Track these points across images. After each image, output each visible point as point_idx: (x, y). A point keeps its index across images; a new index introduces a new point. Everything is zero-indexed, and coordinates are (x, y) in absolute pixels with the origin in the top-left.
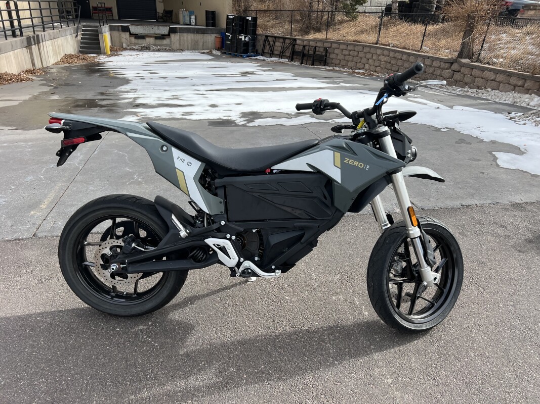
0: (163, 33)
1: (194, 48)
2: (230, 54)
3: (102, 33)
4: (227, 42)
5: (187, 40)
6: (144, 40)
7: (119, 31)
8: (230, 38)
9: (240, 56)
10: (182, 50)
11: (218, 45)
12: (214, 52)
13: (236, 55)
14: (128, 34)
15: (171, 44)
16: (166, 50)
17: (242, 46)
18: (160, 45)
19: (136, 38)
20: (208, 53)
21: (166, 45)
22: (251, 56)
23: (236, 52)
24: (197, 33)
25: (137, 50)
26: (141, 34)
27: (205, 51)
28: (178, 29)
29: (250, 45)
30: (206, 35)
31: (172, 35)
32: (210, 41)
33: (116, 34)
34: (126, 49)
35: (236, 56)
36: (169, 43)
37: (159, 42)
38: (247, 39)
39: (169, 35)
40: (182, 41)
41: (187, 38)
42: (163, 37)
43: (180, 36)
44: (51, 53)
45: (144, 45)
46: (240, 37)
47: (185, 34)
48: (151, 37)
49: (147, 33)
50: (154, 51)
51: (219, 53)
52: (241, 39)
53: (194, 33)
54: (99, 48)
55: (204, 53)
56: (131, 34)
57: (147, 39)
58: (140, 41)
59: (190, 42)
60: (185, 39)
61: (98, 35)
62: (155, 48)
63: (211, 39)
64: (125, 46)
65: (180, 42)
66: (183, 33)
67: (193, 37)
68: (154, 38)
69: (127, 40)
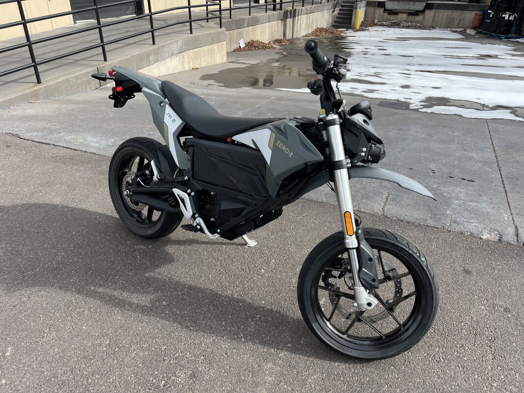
0: (418, 9)
1: (447, 25)
2: (486, 34)
3: (356, 9)
4: (487, 21)
5: (442, 17)
6: (397, 16)
7: (374, 6)
8: (491, 16)
9: (496, 37)
10: (433, 27)
11: (476, 23)
12: (468, 31)
13: (493, 36)
14: (382, 9)
15: (423, 21)
16: (416, 27)
17: (503, 25)
18: (411, 22)
19: (389, 14)
20: (460, 33)
21: (418, 22)
22: (512, 38)
23: (494, 33)
24: (455, 10)
25: (387, 26)
26: (396, 9)
27: (458, 30)
28: (435, 5)
29: (514, 26)
30: (465, 12)
31: (427, 12)
32: (468, 18)
33: (371, 9)
34: (376, 25)
35: (491, 37)
36: (422, 20)
37: (411, 18)
38: (512, 18)
39: (423, 11)
40: (436, 18)
41: (442, 15)
42: (416, 13)
43: (435, 12)
44: (303, 26)
45: (395, 21)
46: (503, 16)
47: (442, 11)
48: (404, 13)
49: (401, 8)
50: (403, 27)
51: (473, 32)
52: (505, 17)
53: (452, 9)
54: (350, 23)
55: (456, 32)
56: (385, 10)
57: (400, 15)
58: (392, 17)
59: (445, 19)
60: (441, 15)
61: (352, 11)
62: (406, 24)
63: (470, 16)
64: (376, 21)
65: (433, 19)
66: (440, 9)
67: (449, 14)
68: (407, 14)
69: (379, 15)
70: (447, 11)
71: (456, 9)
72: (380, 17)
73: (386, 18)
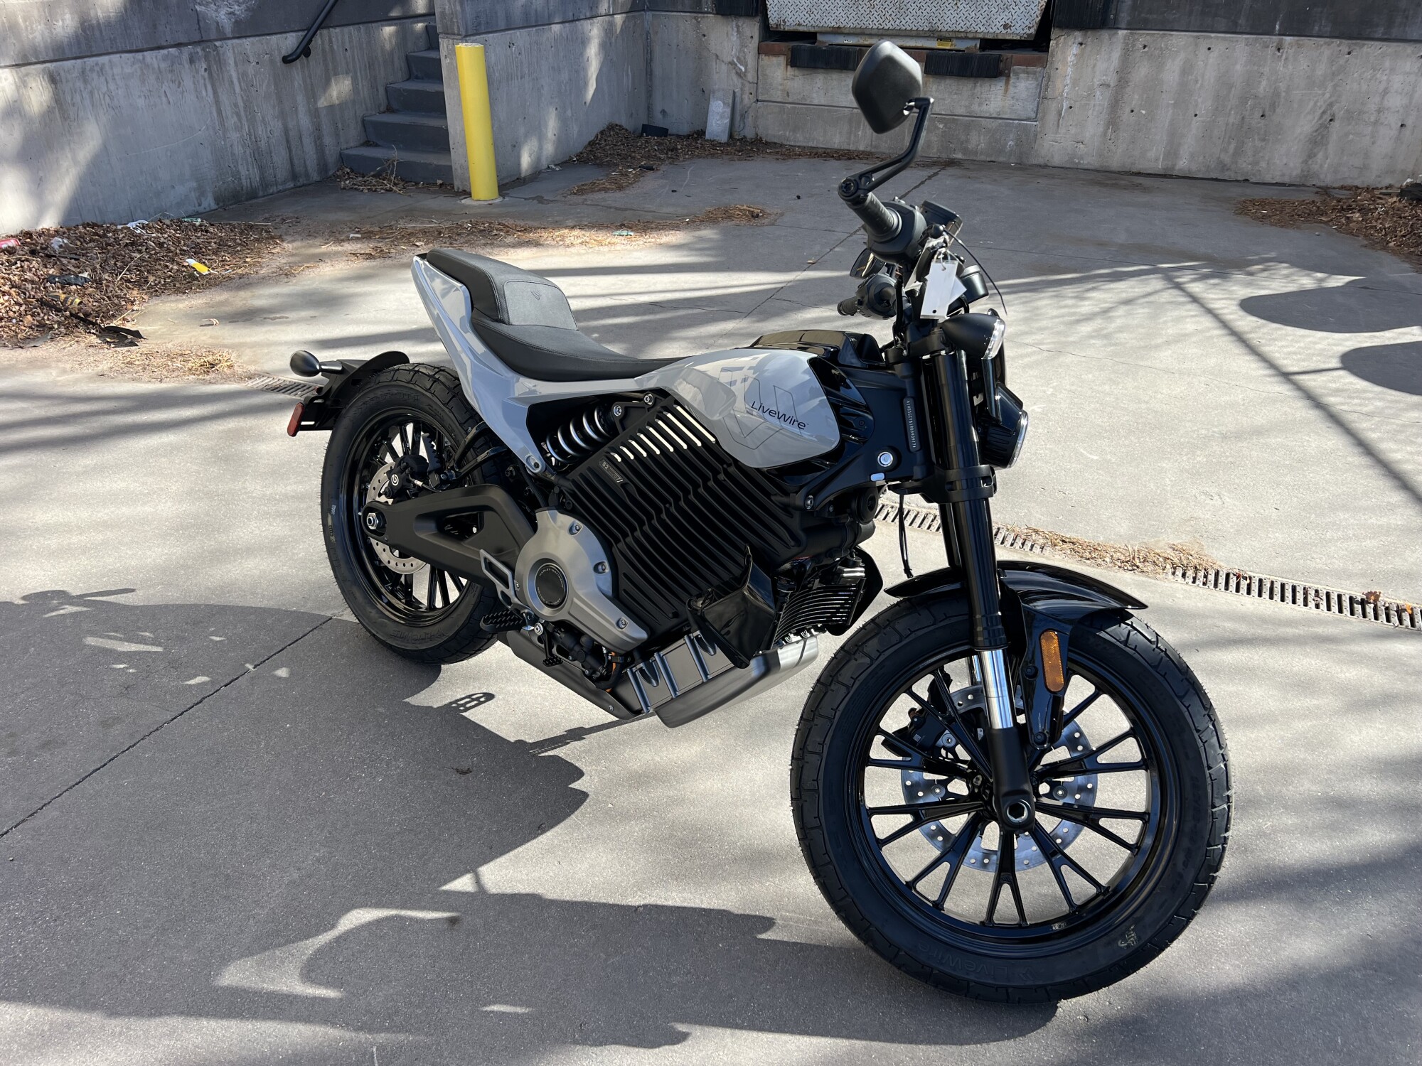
5: (1184, 92)
14: (751, 29)
15: (1038, 115)
19: (794, 61)
26: (837, 31)
31: (1066, 49)
36: (1029, 109)
39: (1039, 43)
42: (987, 59)
43: (1127, 53)
56: (774, 37)
60: (1171, 73)
65: (1115, 105)
66: (1166, 26)
67: (1239, 69)
69: (737, 73)
70: (1220, 42)
71: (1299, 26)
72: (743, 84)
73: (783, 90)
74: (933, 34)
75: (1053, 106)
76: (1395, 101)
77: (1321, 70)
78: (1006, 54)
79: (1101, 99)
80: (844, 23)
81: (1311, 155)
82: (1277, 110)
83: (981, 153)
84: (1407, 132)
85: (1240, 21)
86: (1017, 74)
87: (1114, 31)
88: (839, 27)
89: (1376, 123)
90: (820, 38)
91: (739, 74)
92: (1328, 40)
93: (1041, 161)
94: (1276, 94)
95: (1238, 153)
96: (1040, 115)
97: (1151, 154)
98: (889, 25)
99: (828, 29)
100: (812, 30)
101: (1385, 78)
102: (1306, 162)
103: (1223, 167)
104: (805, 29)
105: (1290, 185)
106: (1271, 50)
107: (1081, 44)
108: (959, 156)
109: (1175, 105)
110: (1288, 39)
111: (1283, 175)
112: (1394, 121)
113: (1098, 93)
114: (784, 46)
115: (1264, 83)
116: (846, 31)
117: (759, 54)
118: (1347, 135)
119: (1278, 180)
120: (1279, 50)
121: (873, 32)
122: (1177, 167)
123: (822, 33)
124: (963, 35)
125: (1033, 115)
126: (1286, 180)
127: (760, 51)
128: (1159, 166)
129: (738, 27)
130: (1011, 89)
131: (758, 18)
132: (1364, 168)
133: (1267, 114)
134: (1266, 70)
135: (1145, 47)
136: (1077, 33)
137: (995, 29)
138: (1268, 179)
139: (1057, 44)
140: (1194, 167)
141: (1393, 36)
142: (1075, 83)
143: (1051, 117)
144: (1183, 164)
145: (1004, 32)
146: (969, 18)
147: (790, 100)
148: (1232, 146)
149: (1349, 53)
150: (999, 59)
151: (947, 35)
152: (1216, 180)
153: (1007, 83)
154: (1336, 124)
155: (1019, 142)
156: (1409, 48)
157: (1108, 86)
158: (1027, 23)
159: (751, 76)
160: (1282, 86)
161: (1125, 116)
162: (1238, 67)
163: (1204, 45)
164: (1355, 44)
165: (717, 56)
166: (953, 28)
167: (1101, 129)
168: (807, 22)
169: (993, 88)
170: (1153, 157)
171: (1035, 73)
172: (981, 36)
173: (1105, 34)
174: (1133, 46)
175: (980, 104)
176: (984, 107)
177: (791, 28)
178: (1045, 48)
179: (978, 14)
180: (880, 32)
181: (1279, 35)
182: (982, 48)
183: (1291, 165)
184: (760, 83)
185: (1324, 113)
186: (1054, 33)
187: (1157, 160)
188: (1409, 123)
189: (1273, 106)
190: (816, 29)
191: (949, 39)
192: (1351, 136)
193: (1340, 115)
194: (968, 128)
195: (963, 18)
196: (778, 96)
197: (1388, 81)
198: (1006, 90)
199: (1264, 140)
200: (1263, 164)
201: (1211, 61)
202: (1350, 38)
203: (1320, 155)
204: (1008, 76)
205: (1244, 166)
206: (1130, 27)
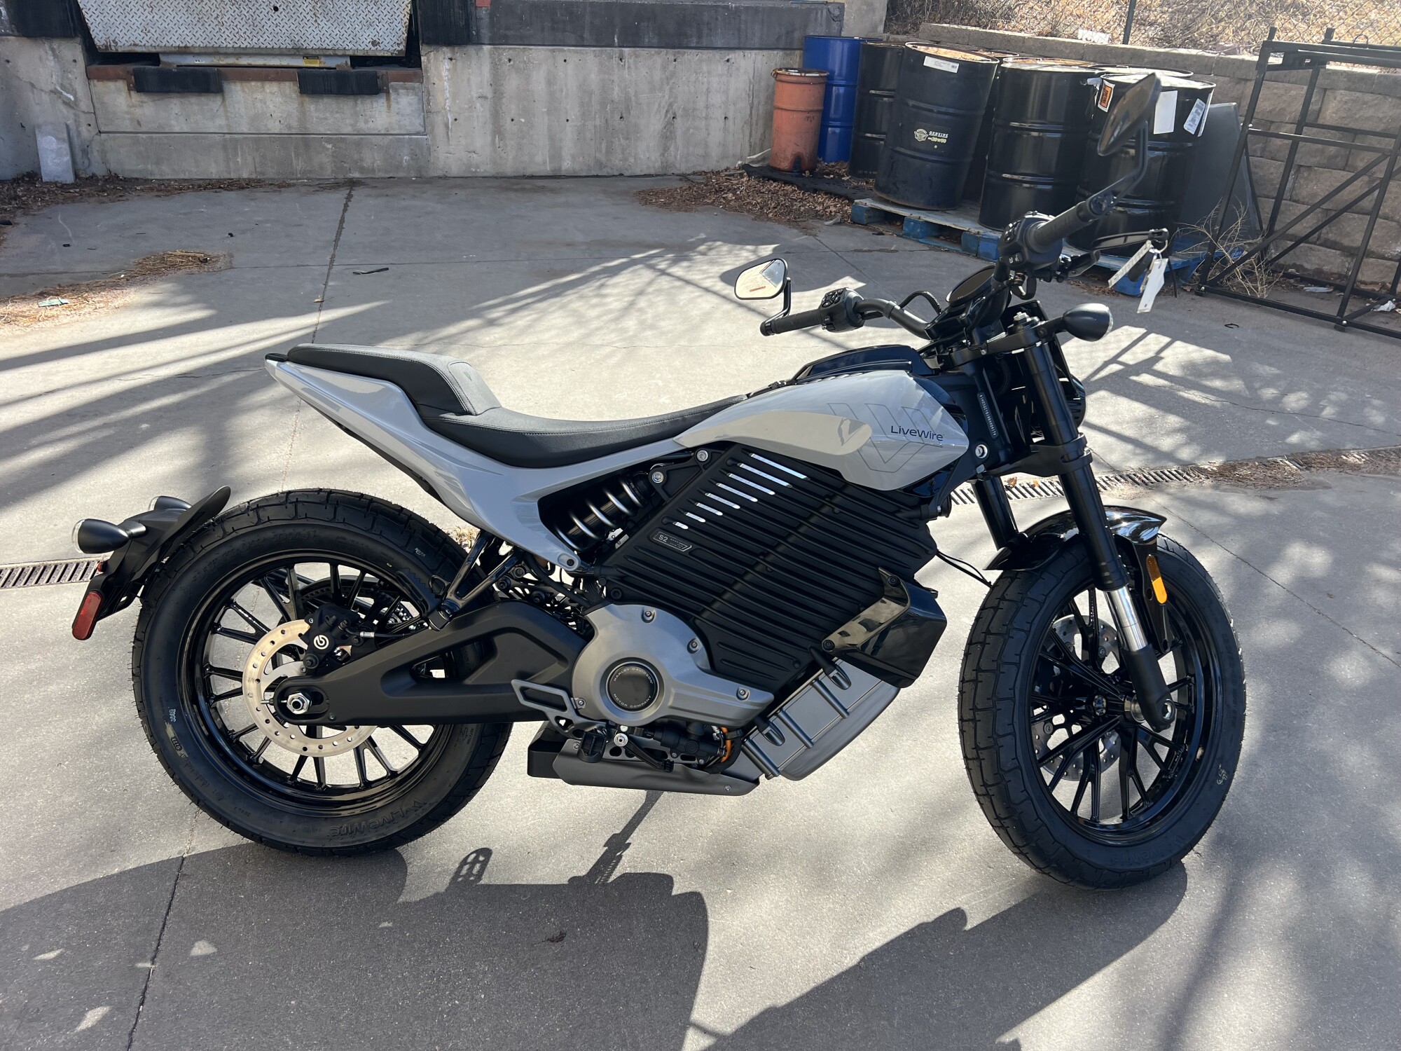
5: (553, 99)
6: (213, 103)
15: (427, 129)
18: (338, 143)
19: (140, 86)
21: (388, 140)
24: (626, 42)
26: (184, 51)
28: (481, 16)
30: (691, 56)
31: (437, 62)
36: (415, 123)
37: (333, 114)
39: (409, 59)
40: (511, 108)
41: (550, 82)
42: (362, 76)
43: (495, 67)
47: (539, 54)
48: (267, 74)
49: (227, 40)
53: (601, 40)
56: (101, 59)
57: (238, 95)
58: (175, 111)
59: (572, 109)
60: (538, 85)
63: (728, 83)
65: (496, 115)
66: (525, 41)
67: (594, 78)
68: (290, 88)
69: (64, 103)
70: (572, 53)
71: (632, 39)
72: (75, 115)
73: (131, 120)
74: (296, 51)
75: (439, 120)
76: (717, 99)
77: (658, 75)
78: (381, 71)
79: (482, 111)
80: (192, 43)
81: (666, 149)
82: (632, 112)
83: (379, 171)
84: (730, 122)
85: (585, 36)
86: (396, 90)
87: (479, 47)
88: (186, 47)
89: (706, 118)
90: (163, 58)
91: (67, 103)
92: (657, 50)
93: (440, 173)
94: (628, 99)
95: (609, 151)
96: (429, 129)
97: (539, 159)
98: (246, 44)
99: (173, 49)
100: (153, 50)
101: (705, 79)
102: (663, 155)
103: (601, 165)
104: (144, 50)
105: (657, 175)
106: (615, 60)
107: (451, 59)
108: (356, 175)
109: (549, 113)
110: (626, 50)
111: (648, 168)
112: (719, 114)
113: (478, 105)
114: (120, 69)
115: (616, 89)
116: (197, 51)
117: (89, 79)
118: (688, 129)
119: (646, 172)
120: (621, 60)
121: (229, 51)
122: (563, 169)
123: (164, 53)
124: (331, 52)
125: (422, 129)
126: (652, 172)
127: (89, 76)
128: (548, 169)
129: (53, 50)
130: (394, 105)
131: (79, 39)
132: (706, 156)
133: (624, 116)
134: (615, 78)
135: (510, 60)
136: (445, 49)
137: (363, 46)
138: (638, 173)
139: (429, 60)
140: (577, 167)
141: (704, 45)
142: (455, 96)
143: (440, 130)
144: (567, 165)
145: (373, 48)
146: (333, 35)
147: (144, 129)
148: (604, 145)
149: (675, 60)
150: (375, 76)
151: (314, 53)
152: (597, 176)
153: (388, 99)
154: (678, 121)
155: (414, 156)
156: (717, 55)
157: (486, 98)
158: (395, 39)
159: (84, 105)
160: (631, 91)
161: (508, 125)
162: (593, 76)
163: (560, 58)
164: (678, 53)
165: (33, 85)
166: (318, 45)
167: (489, 138)
168: (144, 42)
169: (375, 105)
170: (540, 162)
171: (414, 89)
172: (351, 53)
173: (471, 49)
174: (500, 60)
175: (366, 122)
176: (371, 125)
177: (126, 49)
178: (419, 64)
179: (343, 31)
180: (238, 51)
181: (619, 47)
182: (353, 66)
183: (653, 158)
184: (97, 112)
185: (667, 111)
186: (424, 49)
187: (544, 163)
188: (730, 115)
189: (628, 109)
190: (158, 50)
191: (316, 57)
192: (691, 131)
193: (680, 113)
194: (358, 145)
195: (327, 35)
196: (127, 125)
197: (709, 83)
198: (389, 107)
199: (627, 139)
200: (632, 160)
201: (570, 72)
202: (673, 47)
203: (672, 148)
204: (388, 93)
205: (616, 163)
206: (492, 43)
